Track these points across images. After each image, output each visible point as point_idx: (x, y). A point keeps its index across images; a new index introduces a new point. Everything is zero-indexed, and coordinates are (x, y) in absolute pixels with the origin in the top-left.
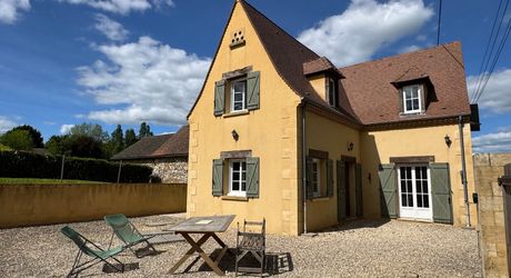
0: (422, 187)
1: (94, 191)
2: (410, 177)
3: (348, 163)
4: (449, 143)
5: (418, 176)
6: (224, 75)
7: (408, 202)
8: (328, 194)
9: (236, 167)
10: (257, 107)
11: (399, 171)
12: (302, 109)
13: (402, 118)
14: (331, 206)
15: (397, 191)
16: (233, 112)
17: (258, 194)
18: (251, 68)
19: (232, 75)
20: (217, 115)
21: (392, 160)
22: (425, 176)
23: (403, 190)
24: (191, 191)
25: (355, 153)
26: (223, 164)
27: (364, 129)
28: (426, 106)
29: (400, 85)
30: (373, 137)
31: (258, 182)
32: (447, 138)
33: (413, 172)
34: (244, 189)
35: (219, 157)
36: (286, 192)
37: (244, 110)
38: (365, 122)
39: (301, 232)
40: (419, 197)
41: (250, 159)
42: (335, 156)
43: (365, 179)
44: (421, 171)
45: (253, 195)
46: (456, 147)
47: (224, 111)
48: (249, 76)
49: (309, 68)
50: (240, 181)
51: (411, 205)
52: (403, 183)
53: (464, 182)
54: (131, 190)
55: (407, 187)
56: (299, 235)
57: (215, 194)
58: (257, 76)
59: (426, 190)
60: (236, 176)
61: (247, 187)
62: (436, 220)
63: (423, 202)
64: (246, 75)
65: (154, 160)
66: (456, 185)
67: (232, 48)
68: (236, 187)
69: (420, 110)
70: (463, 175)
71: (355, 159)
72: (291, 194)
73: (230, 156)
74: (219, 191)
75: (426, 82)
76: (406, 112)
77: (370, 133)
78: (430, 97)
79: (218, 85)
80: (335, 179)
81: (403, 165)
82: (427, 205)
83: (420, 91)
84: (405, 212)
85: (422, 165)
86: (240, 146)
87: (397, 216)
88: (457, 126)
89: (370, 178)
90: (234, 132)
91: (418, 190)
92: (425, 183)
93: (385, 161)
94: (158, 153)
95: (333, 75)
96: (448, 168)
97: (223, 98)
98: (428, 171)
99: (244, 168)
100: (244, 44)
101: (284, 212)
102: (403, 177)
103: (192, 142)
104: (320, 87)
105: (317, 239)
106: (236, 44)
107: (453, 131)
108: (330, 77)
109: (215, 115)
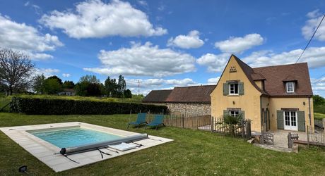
0: (294, 119)
2: (289, 115)
4: (304, 104)
5: (292, 115)
6: (227, 81)
7: (288, 124)
8: (265, 122)
9: (233, 113)
11: (284, 113)
12: (261, 96)
13: (286, 94)
15: (283, 120)
16: (230, 94)
18: (239, 81)
19: (231, 82)
21: (282, 109)
23: (286, 120)
26: (228, 112)
27: (270, 97)
28: (296, 90)
29: (285, 83)
32: (304, 102)
35: (226, 110)
37: (237, 94)
38: (271, 94)
40: (292, 123)
41: (240, 111)
42: (265, 109)
44: (293, 113)
46: (307, 106)
47: (228, 94)
48: (239, 83)
49: (254, 78)
53: (310, 118)
55: (287, 118)
58: (243, 84)
62: (299, 131)
63: (294, 124)
64: (237, 83)
66: (307, 119)
67: (230, 72)
69: (293, 92)
70: (310, 115)
73: (231, 109)
76: (288, 92)
79: (224, 85)
81: (287, 111)
84: (286, 127)
85: (293, 111)
87: (283, 129)
88: (308, 99)
89: (273, 115)
90: (233, 102)
91: (292, 120)
93: (278, 109)
94: (168, 100)
96: (304, 113)
97: (227, 89)
98: (296, 114)
99: (237, 113)
100: (236, 72)
102: (286, 115)
104: (259, 85)
106: (233, 71)
107: (306, 100)
108: (263, 81)
109: (224, 95)
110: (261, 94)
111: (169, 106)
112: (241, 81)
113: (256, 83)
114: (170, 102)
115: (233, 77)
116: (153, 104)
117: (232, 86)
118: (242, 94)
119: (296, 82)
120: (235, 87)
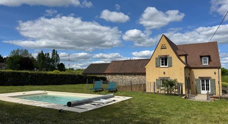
4: (215, 74)
6: (159, 56)
7: (203, 89)
13: (202, 66)
15: (200, 86)
16: (161, 66)
19: (162, 56)
21: (199, 77)
26: (160, 80)
27: (191, 68)
28: (209, 63)
29: (201, 57)
30: (193, 71)
32: (215, 72)
33: (205, 81)
35: (158, 78)
38: (191, 66)
40: (207, 88)
41: (169, 79)
44: (207, 81)
46: (217, 75)
49: (179, 53)
53: (219, 84)
55: (203, 85)
58: (171, 58)
59: (209, 86)
64: (167, 57)
65: (105, 74)
66: (217, 85)
67: (161, 49)
69: (207, 64)
70: (219, 82)
73: (162, 78)
76: (203, 64)
78: (210, 60)
79: (157, 59)
81: (203, 79)
82: (209, 90)
83: (207, 59)
84: (203, 92)
85: (207, 79)
86: (166, 76)
87: (200, 93)
89: (192, 83)
90: (164, 72)
91: (206, 86)
92: (208, 84)
94: (107, 72)
96: (215, 80)
97: (159, 62)
98: (209, 81)
100: (166, 48)
102: (202, 82)
104: (183, 58)
106: (163, 48)
107: (216, 70)
108: (186, 56)
109: (156, 67)
110: (185, 66)
111: (108, 77)
112: (170, 56)
113: (181, 57)
114: (108, 74)
115: (164, 53)
116: (96, 75)
117: (162, 59)
118: (171, 66)
119: (209, 57)
120: (165, 60)
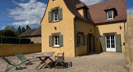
0: (113, 42)
1: (12, 47)
2: (109, 39)
3: (90, 35)
4: (121, 28)
5: (111, 39)
6: (51, 9)
8: (84, 45)
9: (56, 38)
10: (61, 19)
11: (106, 37)
12: (75, 19)
13: (107, 21)
14: (85, 48)
15: (105, 43)
16: (55, 21)
17: (63, 45)
18: (59, 7)
19: (54, 9)
20: (50, 22)
21: (104, 34)
22: (114, 39)
23: (107, 43)
24: (43, 45)
25: (92, 32)
26: (52, 37)
27: (95, 25)
28: (114, 17)
29: (106, 11)
30: (98, 27)
31: (63, 42)
32: (120, 27)
33: (110, 37)
34: (59, 44)
35: (51, 35)
36: (71, 45)
37: (58, 20)
38: (96, 23)
39: (76, 56)
40: (112, 45)
41: (60, 35)
42: (86, 34)
43: (95, 40)
44: (113, 37)
45: (61, 46)
46: (123, 29)
47: (52, 21)
48: (59, 10)
49: (78, 6)
50: (58, 42)
51: (110, 47)
52: (107, 41)
54: (24, 46)
56: (75, 57)
57: (50, 46)
58: (61, 10)
59: (114, 43)
60: (56, 41)
61: (60, 44)
62: (117, 51)
64: (58, 9)
65: (31, 37)
68: (56, 44)
69: (112, 19)
71: (92, 34)
72: (72, 45)
73: (54, 35)
74: (51, 45)
75: (114, 10)
76: (108, 19)
77: (97, 26)
78: (116, 14)
79: (49, 13)
80: (86, 40)
82: (114, 47)
83: (112, 13)
84: (108, 49)
85: (112, 35)
86: (57, 31)
88: (123, 23)
89: (97, 40)
90: (55, 27)
91: (112, 43)
93: (101, 34)
94: (32, 34)
95: (85, 8)
96: (120, 36)
97: (51, 16)
98: (115, 37)
99: (58, 38)
101: (71, 50)
102: (107, 39)
103: (42, 31)
104: (81, 12)
105: (80, 58)
107: (122, 24)
110: (74, 16)
112: (60, 7)
117: (56, 14)
